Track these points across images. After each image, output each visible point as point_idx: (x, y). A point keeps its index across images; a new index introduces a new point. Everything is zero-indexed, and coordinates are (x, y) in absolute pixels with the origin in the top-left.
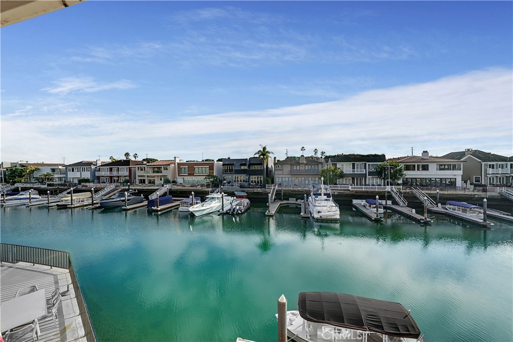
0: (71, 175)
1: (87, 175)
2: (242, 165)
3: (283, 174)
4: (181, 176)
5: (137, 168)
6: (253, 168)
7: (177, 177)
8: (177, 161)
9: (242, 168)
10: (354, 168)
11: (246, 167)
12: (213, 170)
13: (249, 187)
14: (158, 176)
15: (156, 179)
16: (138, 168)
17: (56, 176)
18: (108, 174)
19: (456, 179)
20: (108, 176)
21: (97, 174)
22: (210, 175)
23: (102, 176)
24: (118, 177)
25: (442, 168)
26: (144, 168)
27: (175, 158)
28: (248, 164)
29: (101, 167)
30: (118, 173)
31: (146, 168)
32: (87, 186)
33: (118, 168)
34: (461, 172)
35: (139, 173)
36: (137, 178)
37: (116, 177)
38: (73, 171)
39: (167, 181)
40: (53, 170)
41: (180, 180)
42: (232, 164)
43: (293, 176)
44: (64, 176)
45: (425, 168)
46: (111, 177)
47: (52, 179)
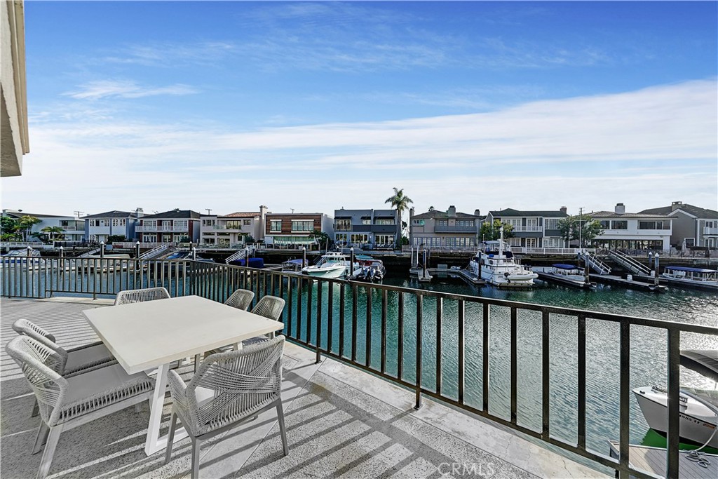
0: (93, 230)
1: (121, 230)
2: (364, 218)
3: (424, 233)
4: (271, 234)
5: (201, 223)
6: (380, 222)
7: (265, 235)
8: (265, 211)
9: (364, 222)
10: (524, 224)
11: (369, 222)
12: (320, 225)
13: (377, 250)
14: (235, 233)
15: (231, 237)
16: (204, 221)
17: (69, 232)
18: (156, 229)
19: (662, 241)
20: (155, 234)
21: (137, 229)
22: (316, 233)
23: (145, 234)
24: (171, 234)
25: (644, 225)
26: (214, 221)
27: (261, 207)
28: (372, 218)
29: (144, 220)
30: (172, 229)
31: (216, 222)
32: (121, 247)
33: (172, 221)
34: (669, 232)
35: (204, 229)
36: (202, 237)
37: (167, 234)
38: (98, 224)
39: (250, 241)
40: (65, 223)
41: (269, 240)
42: (350, 218)
43: (439, 235)
44: (83, 232)
45: (623, 226)
46: (160, 235)
47: (62, 237)
